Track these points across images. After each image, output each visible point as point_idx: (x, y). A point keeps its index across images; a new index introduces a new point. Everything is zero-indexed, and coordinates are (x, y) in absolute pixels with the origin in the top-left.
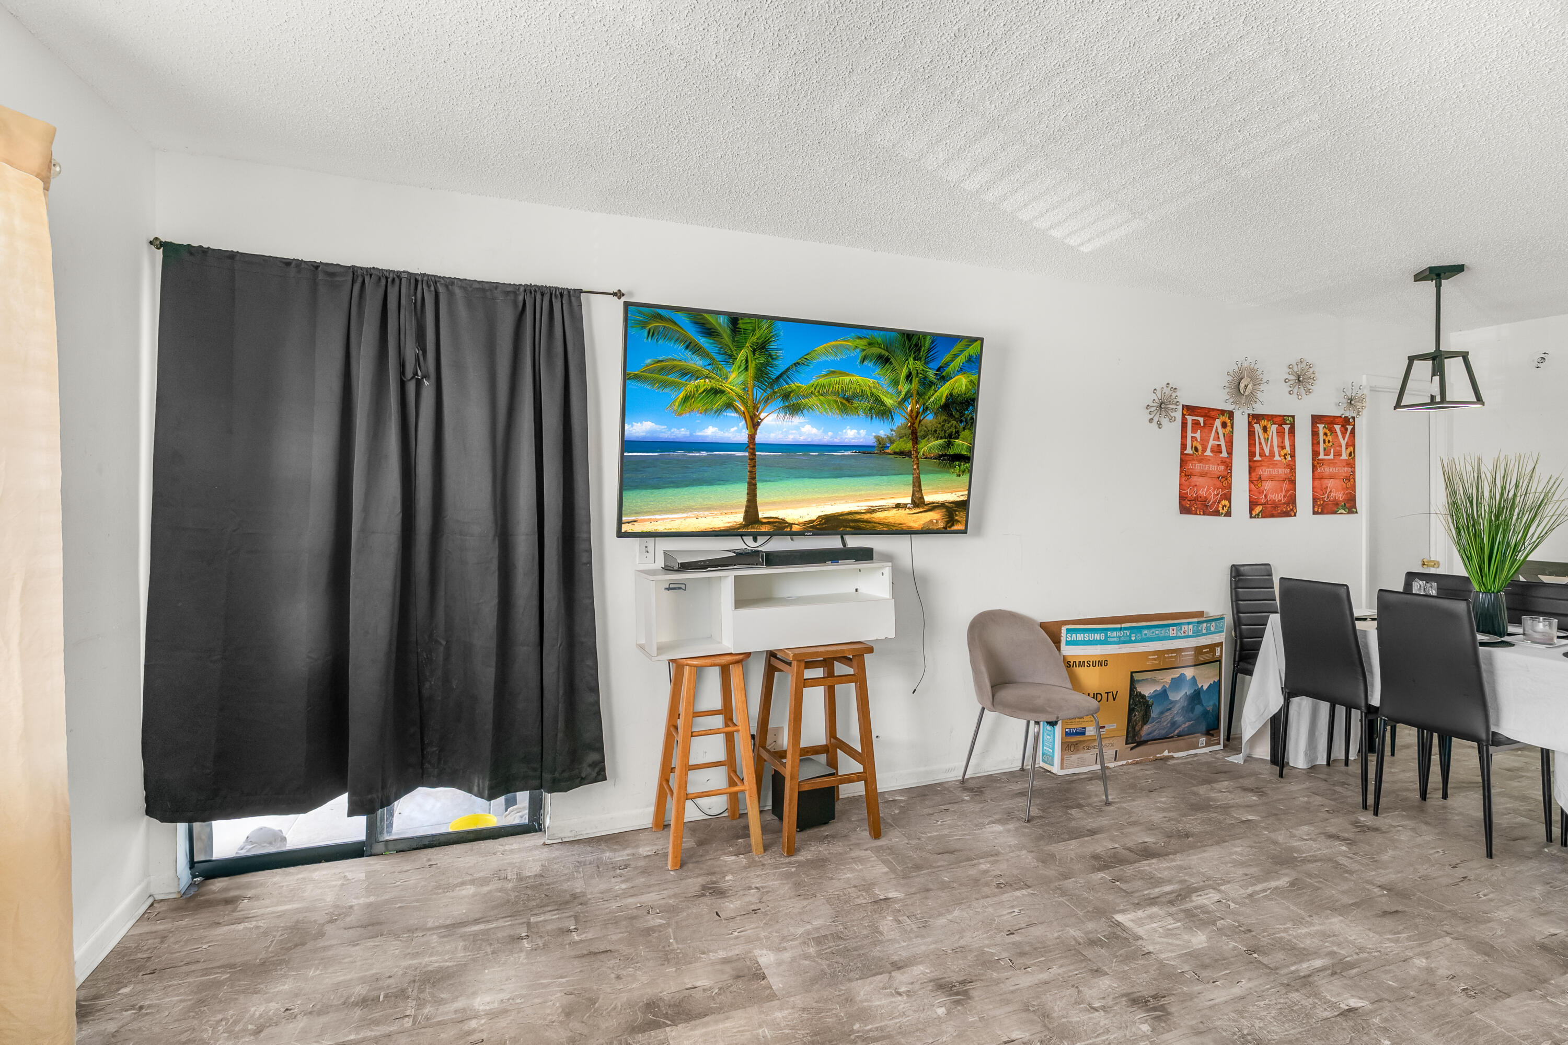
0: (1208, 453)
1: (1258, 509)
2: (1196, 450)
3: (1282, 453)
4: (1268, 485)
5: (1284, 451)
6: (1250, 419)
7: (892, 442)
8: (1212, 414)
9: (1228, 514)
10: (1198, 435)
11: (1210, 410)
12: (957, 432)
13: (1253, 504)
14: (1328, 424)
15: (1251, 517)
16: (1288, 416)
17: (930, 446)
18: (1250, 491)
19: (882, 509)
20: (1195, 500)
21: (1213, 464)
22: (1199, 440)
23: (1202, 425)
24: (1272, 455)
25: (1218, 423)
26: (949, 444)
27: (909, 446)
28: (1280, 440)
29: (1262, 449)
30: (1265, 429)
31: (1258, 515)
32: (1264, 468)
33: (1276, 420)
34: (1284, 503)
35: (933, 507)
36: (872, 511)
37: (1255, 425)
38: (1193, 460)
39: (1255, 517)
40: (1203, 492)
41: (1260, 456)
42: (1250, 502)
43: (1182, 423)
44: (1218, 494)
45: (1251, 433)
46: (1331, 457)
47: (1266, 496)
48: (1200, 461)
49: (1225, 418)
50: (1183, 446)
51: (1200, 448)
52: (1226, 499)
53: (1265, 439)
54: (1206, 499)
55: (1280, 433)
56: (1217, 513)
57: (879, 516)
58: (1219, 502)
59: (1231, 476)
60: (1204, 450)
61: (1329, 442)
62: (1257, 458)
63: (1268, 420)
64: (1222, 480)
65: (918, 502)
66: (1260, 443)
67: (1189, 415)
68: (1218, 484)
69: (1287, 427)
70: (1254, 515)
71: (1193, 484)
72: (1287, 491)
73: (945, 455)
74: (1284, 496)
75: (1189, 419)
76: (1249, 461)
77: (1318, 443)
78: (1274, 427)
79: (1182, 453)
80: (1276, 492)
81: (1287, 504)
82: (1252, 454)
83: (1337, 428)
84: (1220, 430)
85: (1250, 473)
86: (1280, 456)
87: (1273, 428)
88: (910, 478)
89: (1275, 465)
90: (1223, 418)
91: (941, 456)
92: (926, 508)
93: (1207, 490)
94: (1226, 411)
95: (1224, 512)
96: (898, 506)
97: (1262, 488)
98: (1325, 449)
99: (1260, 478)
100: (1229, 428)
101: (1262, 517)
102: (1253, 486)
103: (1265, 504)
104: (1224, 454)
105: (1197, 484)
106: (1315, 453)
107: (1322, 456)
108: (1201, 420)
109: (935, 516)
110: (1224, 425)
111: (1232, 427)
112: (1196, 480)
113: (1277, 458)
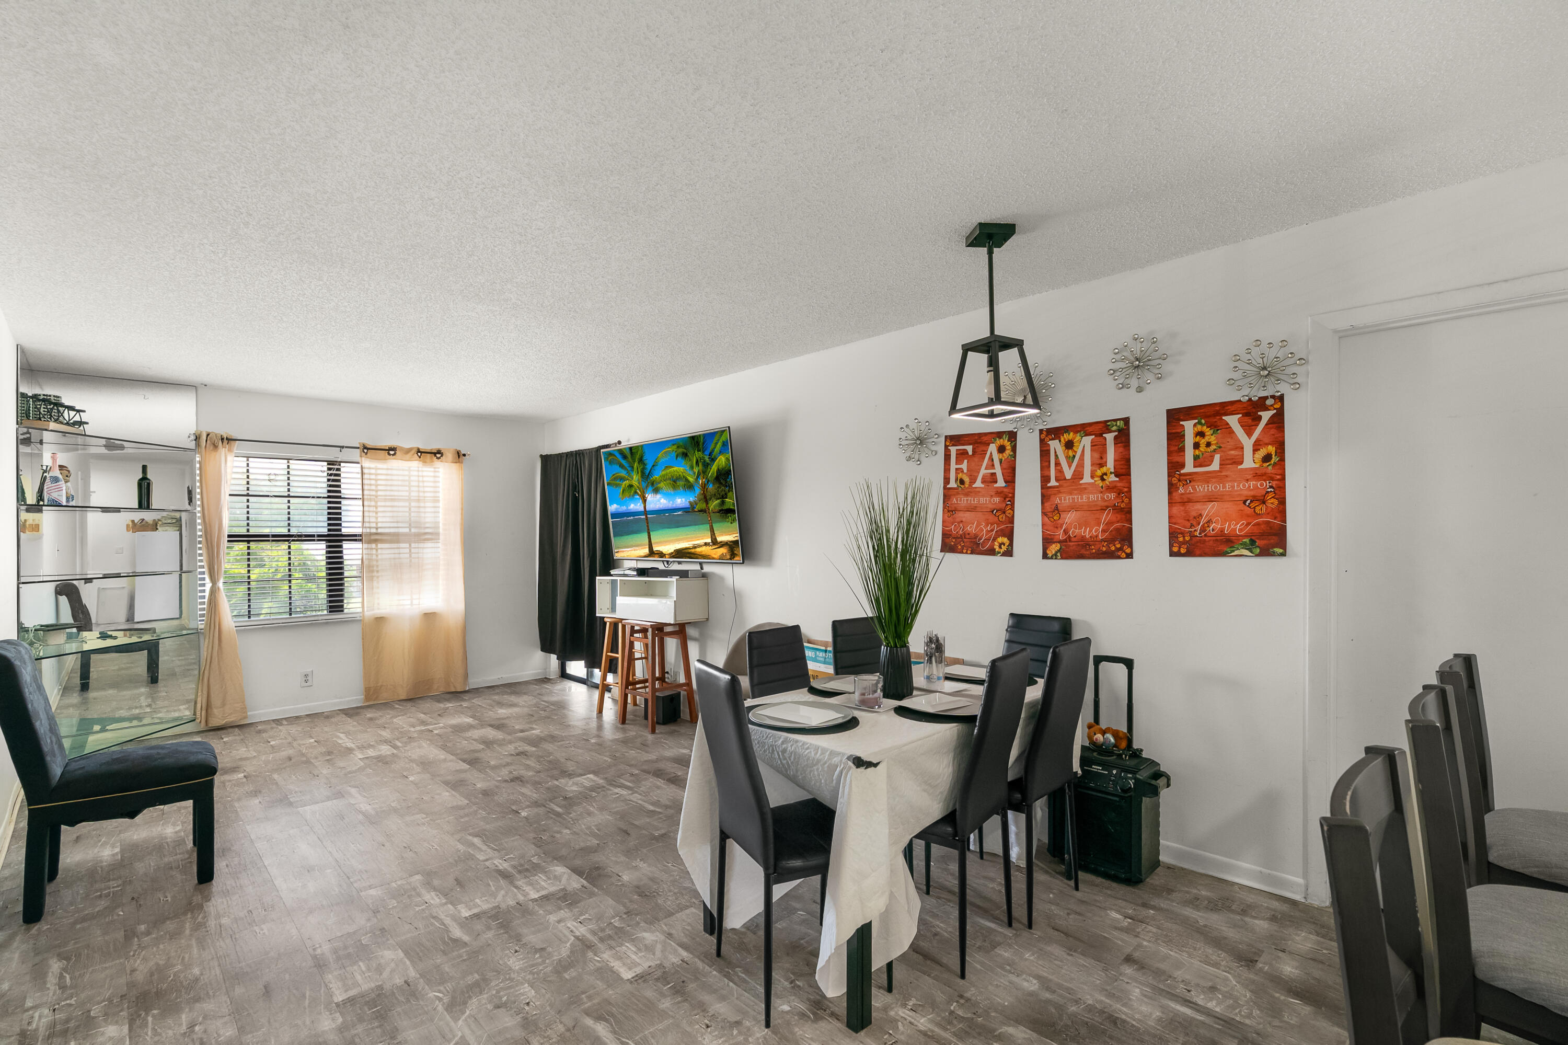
0: (978, 484)
1: (1054, 548)
2: (962, 482)
3: (1099, 473)
4: (1069, 518)
5: (1104, 469)
6: (1043, 436)
7: (697, 504)
8: (985, 439)
9: (1009, 553)
10: (964, 466)
11: (980, 435)
12: (726, 494)
13: (1047, 541)
14: (1206, 417)
15: (1045, 556)
16: (1116, 420)
17: (714, 504)
18: (1043, 525)
19: (700, 546)
20: (963, 537)
21: (983, 496)
22: (965, 471)
23: (970, 453)
24: (1078, 475)
25: (993, 448)
26: (723, 503)
27: (704, 506)
28: (1097, 455)
29: (1060, 471)
30: (1069, 445)
31: (1056, 555)
32: (1063, 496)
33: (1090, 429)
34: (1103, 540)
35: (723, 544)
36: (695, 547)
37: (1050, 442)
38: (958, 494)
39: (1052, 558)
40: (971, 529)
41: (1057, 480)
42: (1043, 539)
43: (945, 455)
44: (992, 530)
45: (1045, 453)
46: (1215, 466)
47: (1066, 532)
48: (967, 495)
49: (1005, 441)
50: (947, 480)
51: (967, 480)
52: (1004, 536)
53: (1067, 457)
54: (976, 536)
55: (1099, 448)
56: (991, 552)
57: (698, 550)
58: (994, 540)
59: (1012, 509)
60: (973, 481)
61: (1208, 444)
62: (1053, 483)
63: (1076, 432)
64: (998, 514)
65: (714, 542)
66: (1058, 464)
67: (953, 445)
68: (992, 518)
69: (1110, 437)
70: (1050, 555)
71: (958, 520)
72: (1109, 523)
73: (722, 510)
74: (1104, 531)
75: (953, 450)
76: (1042, 488)
77: (1182, 449)
78: (1087, 441)
79: (945, 488)
80: (1086, 524)
81: (1111, 541)
82: (1045, 479)
83: (1233, 421)
84: (996, 457)
85: (1043, 503)
86: (1092, 477)
87: (1085, 443)
88: (708, 526)
89: (1083, 490)
90: (999, 442)
91: (720, 510)
92: (719, 545)
93: (977, 526)
94: (1004, 432)
95: (1002, 551)
96: (706, 544)
97: (1060, 521)
98: (1196, 458)
99: (1057, 508)
100: (1008, 452)
101: (1062, 558)
102: (1046, 519)
103: (1065, 541)
104: (1001, 483)
105: (964, 520)
106: (1174, 466)
107: (1189, 468)
108: (969, 449)
109: (723, 550)
110: (1001, 449)
111: (1014, 449)
112: (960, 515)
113: (1087, 479)
